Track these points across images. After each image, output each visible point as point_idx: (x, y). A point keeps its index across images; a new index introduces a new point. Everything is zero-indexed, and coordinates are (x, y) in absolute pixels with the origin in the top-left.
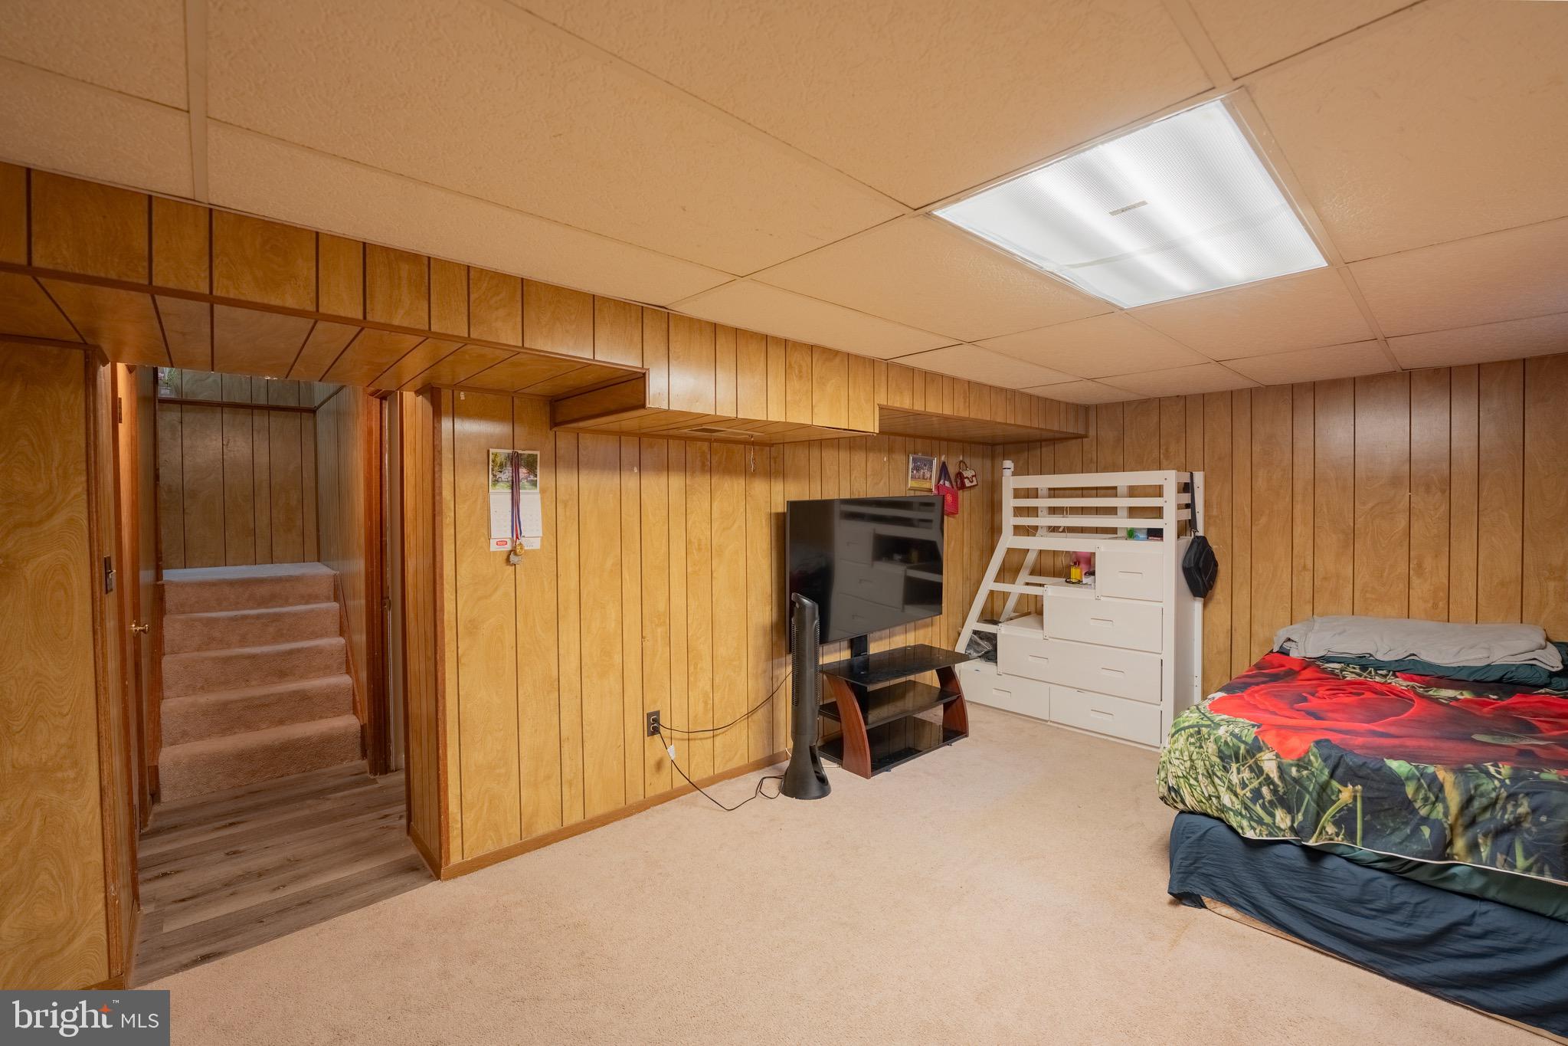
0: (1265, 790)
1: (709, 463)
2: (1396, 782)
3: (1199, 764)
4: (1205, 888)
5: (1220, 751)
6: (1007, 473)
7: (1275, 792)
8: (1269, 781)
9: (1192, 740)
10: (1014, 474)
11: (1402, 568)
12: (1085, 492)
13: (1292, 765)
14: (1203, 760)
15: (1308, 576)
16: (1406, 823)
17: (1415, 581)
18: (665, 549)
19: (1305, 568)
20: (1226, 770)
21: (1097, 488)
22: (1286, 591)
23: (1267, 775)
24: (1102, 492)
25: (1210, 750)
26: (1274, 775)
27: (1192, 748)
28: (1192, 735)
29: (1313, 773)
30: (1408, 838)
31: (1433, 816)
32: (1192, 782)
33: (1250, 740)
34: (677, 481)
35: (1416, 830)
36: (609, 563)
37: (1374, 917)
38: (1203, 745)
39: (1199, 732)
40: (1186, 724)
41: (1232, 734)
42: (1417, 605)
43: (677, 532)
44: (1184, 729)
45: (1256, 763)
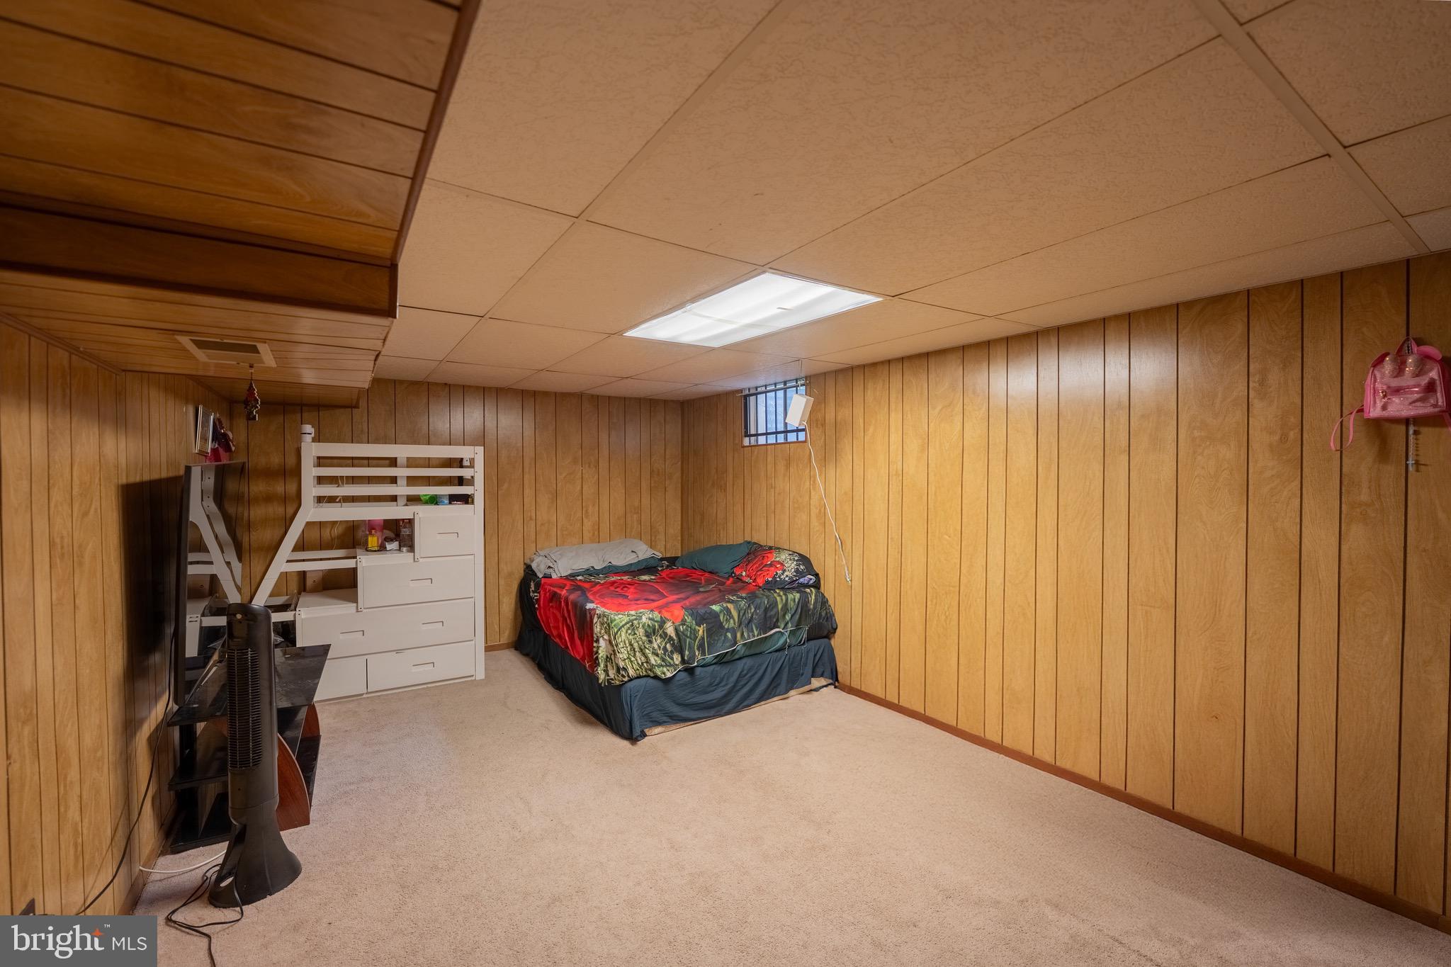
0: (668, 646)
2: (716, 615)
3: (636, 645)
4: (646, 723)
5: (646, 631)
6: (308, 438)
7: (673, 645)
8: (671, 639)
9: (629, 631)
10: (314, 440)
11: (579, 514)
12: (355, 462)
13: (680, 625)
14: (637, 642)
15: (533, 524)
16: (722, 635)
17: (585, 520)
19: (531, 519)
20: (650, 642)
21: (368, 459)
22: (520, 536)
23: (670, 636)
24: (375, 462)
25: (641, 634)
26: (673, 635)
27: (631, 637)
28: (629, 629)
29: (688, 626)
30: (724, 642)
31: (730, 626)
32: (633, 659)
33: (659, 619)
35: (726, 636)
37: (716, 689)
38: (637, 633)
39: (632, 625)
40: (623, 623)
41: (650, 619)
42: (587, 535)
44: (623, 626)
45: (663, 632)
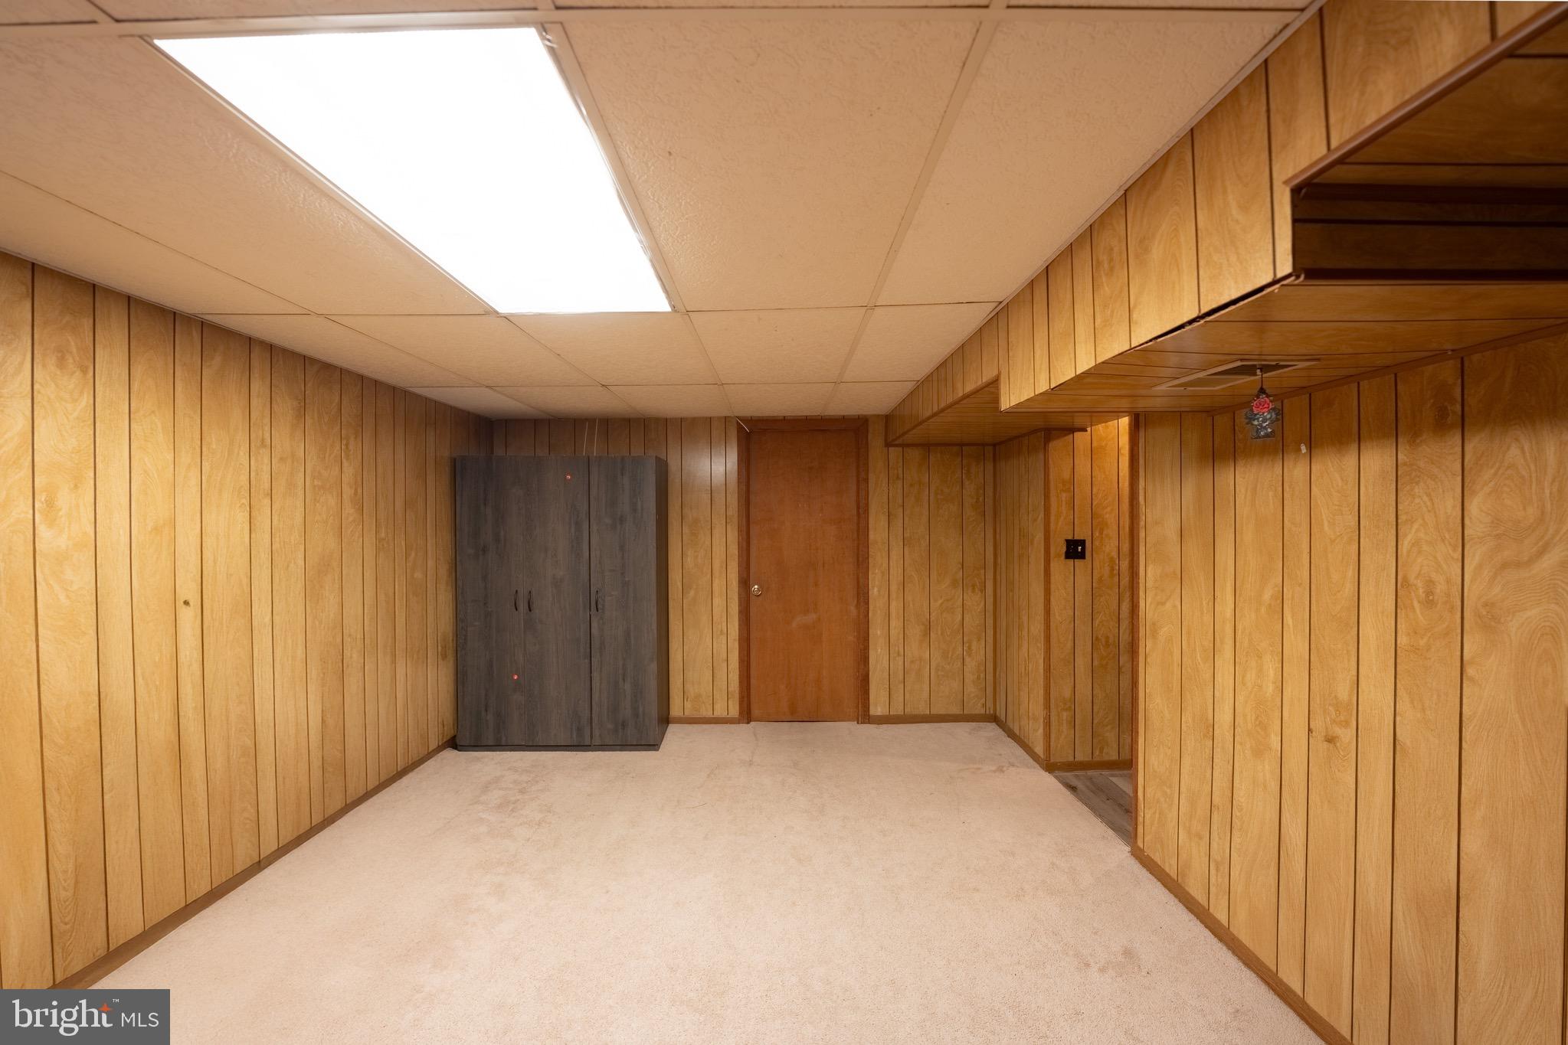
1: (1458, 408)
18: (1349, 588)
34: (1377, 460)
36: (1267, 595)
43: (1378, 562)
